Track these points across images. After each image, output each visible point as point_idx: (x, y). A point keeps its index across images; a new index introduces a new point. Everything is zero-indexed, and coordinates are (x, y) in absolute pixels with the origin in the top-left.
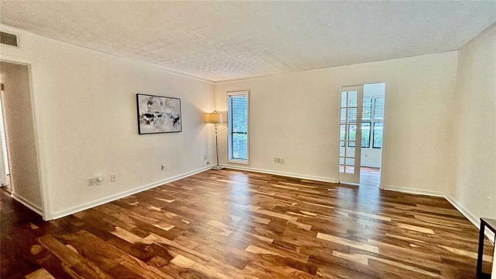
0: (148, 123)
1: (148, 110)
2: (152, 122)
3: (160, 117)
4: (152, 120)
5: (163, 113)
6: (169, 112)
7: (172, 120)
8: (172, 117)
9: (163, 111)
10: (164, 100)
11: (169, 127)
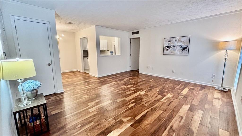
0: (167, 50)
1: (168, 44)
2: (169, 50)
3: (174, 48)
4: (170, 49)
5: (176, 45)
6: (180, 45)
7: (182, 48)
8: (181, 47)
9: (176, 44)
10: (177, 39)
11: (179, 52)
